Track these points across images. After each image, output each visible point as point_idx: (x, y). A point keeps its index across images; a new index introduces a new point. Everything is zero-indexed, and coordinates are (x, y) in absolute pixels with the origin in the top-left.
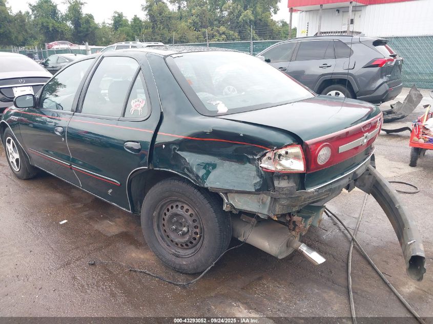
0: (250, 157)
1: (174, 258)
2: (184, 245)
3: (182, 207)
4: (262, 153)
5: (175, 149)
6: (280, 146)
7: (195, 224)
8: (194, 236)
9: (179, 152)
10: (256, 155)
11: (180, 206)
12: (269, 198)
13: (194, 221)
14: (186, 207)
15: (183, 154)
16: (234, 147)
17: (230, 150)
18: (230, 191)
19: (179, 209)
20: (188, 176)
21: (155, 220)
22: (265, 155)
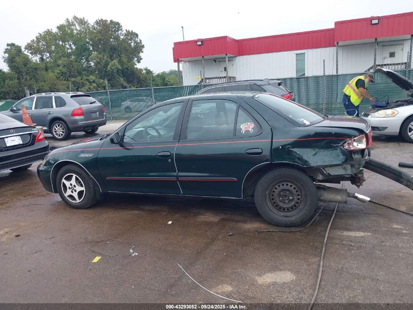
0: (334, 145)
1: (285, 219)
2: (290, 208)
3: (287, 185)
4: (343, 142)
5: (289, 147)
6: (355, 136)
7: (298, 193)
8: (297, 201)
9: (291, 149)
10: (339, 144)
11: (285, 184)
12: (350, 166)
13: (297, 191)
14: (290, 184)
15: (295, 150)
16: (325, 141)
17: (323, 143)
18: (327, 166)
19: (285, 186)
20: (297, 162)
21: (267, 196)
22: (346, 142)
